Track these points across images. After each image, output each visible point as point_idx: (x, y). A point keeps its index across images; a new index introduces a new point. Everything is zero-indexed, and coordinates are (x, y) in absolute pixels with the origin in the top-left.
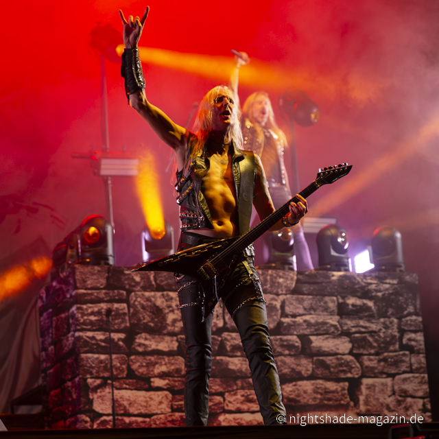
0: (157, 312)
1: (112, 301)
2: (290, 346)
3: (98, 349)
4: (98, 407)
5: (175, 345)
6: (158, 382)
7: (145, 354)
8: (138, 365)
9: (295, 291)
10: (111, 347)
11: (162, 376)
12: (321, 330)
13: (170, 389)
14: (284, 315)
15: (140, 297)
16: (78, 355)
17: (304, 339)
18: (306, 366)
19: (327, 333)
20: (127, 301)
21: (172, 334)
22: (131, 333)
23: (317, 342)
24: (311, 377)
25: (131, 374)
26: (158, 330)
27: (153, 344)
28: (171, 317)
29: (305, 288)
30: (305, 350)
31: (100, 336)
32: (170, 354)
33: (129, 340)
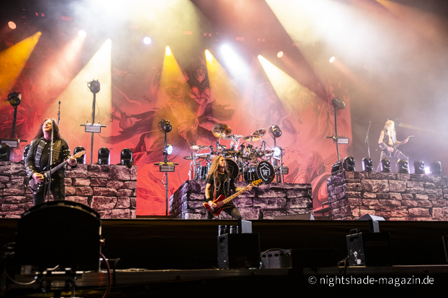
0: (369, 185)
1: (356, 182)
2: (410, 197)
3: (353, 197)
4: (354, 214)
5: (375, 196)
6: (371, 207)
7: (367, 198)
8: (365, 202)
9: (410, 180)
10: (357, 196)
11: (372, 205)
12: (419, 192)
13: (375, 210)
14: (407, 187)
15: (364, 181)
16: (347, 199)
17: (414, 195)
18: (415, 203)
19: (420, 193)
20: (360, 182)
21: (374, 193)
22: (363, 192)
23: (418, 196)
24: (417, 207)
25: (363, 205)
26: (370, 191)
27: (369, 196)
28: (374, 187)
29: (413, 179)
30: (414, 198)
31: (353, 193)
32: (374, 199)
33: (362, 194)
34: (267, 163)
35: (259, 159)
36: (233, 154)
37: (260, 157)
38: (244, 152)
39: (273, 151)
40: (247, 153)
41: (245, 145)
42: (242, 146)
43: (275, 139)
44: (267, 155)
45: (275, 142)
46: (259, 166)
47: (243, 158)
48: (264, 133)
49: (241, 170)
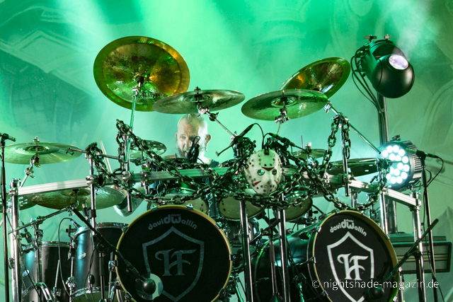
34: (359, 220)
35: (318, 201)
36: (199, 180)
37: (327, 191)
38: (253, 170)
39: (385, 164)
40: (268, 176)
41: (255, 136)
42: (242, 144)
43: (380, 105)
44: (357, 182)
45: (382, 118)
46: (326, 237)
47: (245, 199)
48: (338, 81)
49: (240, 259)
